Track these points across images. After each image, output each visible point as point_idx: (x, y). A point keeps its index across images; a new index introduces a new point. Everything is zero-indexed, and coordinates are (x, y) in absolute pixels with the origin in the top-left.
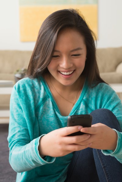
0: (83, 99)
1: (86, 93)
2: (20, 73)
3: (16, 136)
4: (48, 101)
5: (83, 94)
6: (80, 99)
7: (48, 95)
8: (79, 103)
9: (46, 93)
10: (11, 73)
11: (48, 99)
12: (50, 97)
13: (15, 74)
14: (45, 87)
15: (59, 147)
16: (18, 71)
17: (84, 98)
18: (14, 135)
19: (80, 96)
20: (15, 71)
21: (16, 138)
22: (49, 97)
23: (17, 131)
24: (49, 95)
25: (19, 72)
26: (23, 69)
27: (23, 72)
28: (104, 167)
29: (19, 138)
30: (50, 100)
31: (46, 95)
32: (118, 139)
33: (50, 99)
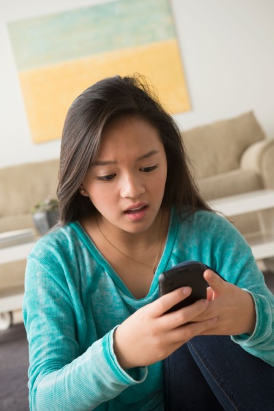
0: (171, 253)
1: (177, 241)
2: (43, 211)
3: (43, 353)
4: (103, 279)
5: (171, 243)
6: (166, 253)
7: (100, 266)
8: (165, 263)
9: (95, 262)
10: (26, 212)
11: (103, 274)
12: (106, 269)
13: (33, 213)
14: (91, 251)
15: (155, 341)
16: (37, 207)
17: (175, 251)
18: (39, 352)
19: (165, 248)
20: (32, 209)
21: (44, 358)
22: (103, 269)
23: (45, 344)
24: (103, 265)
25: (41, 208)
26: (47, 201)
27: (48, 208)
28: (222, 384)
29: (49, 357)
30: (107, 274)
31: (97, 266)
32: (256, 303)
33: (106, 272)
